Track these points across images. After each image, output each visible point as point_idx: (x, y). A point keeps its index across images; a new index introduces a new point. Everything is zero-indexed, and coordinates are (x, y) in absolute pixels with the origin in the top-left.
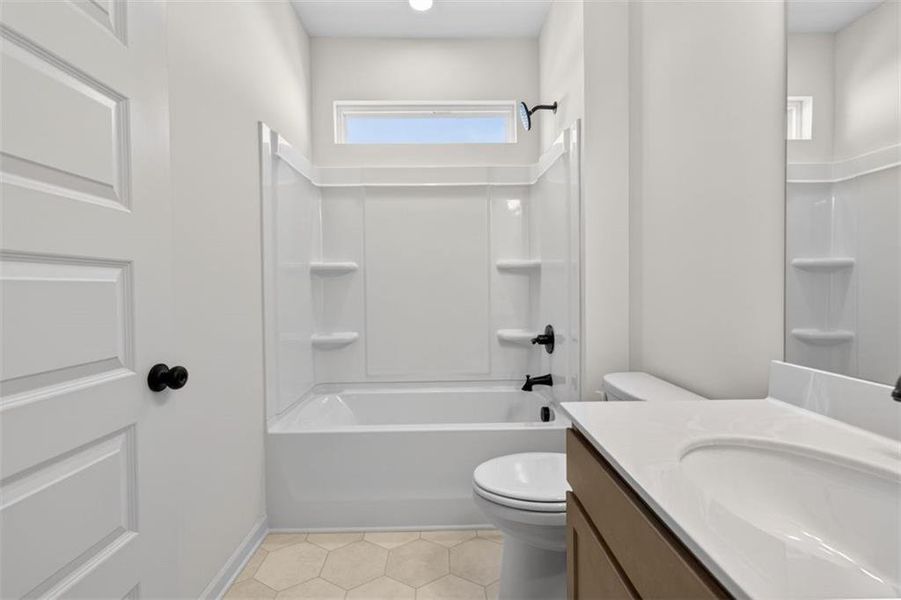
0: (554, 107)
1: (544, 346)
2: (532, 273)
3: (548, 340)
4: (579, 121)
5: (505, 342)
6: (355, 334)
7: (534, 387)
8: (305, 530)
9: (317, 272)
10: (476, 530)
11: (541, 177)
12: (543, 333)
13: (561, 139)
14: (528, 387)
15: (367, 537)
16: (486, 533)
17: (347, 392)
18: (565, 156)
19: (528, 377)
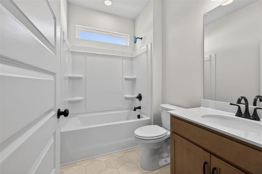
0: (141, 39)
1: (138, 99)
2: (134, 80)
3: (140, 97)
4: (151, 44)
5: (126, 98)
6: (82, 98)
7: (136, 110)
8: (75, 162)
9: (70, 78)
10: (127, 150)
11: (137, 56)
12: (138, 96)
13: (145, 47)
14: (135, 110)
15: (96, 159)
16: (129, 150)
17: (79, 116)
18: (147, 51)
19: (135, 107)
